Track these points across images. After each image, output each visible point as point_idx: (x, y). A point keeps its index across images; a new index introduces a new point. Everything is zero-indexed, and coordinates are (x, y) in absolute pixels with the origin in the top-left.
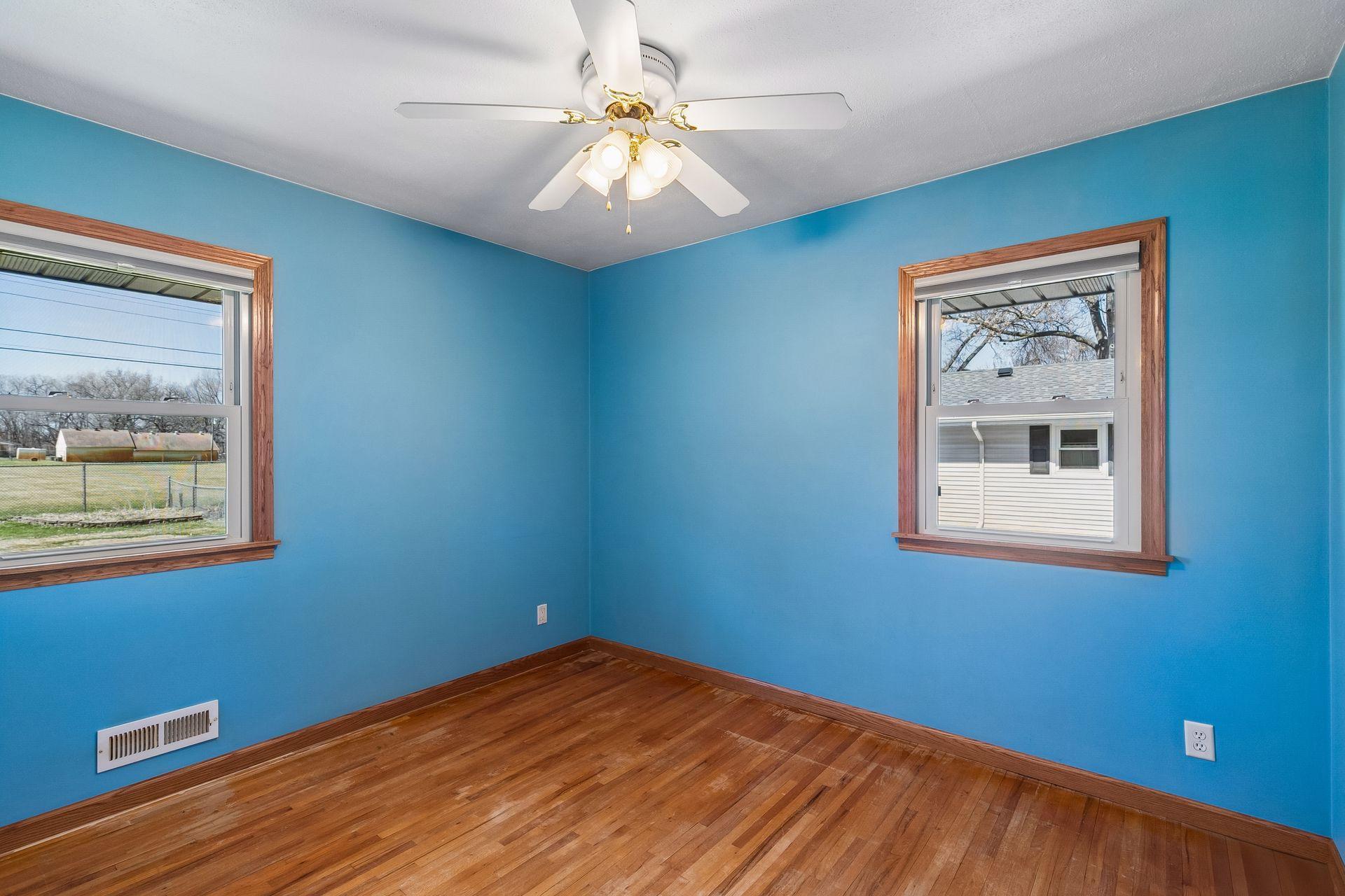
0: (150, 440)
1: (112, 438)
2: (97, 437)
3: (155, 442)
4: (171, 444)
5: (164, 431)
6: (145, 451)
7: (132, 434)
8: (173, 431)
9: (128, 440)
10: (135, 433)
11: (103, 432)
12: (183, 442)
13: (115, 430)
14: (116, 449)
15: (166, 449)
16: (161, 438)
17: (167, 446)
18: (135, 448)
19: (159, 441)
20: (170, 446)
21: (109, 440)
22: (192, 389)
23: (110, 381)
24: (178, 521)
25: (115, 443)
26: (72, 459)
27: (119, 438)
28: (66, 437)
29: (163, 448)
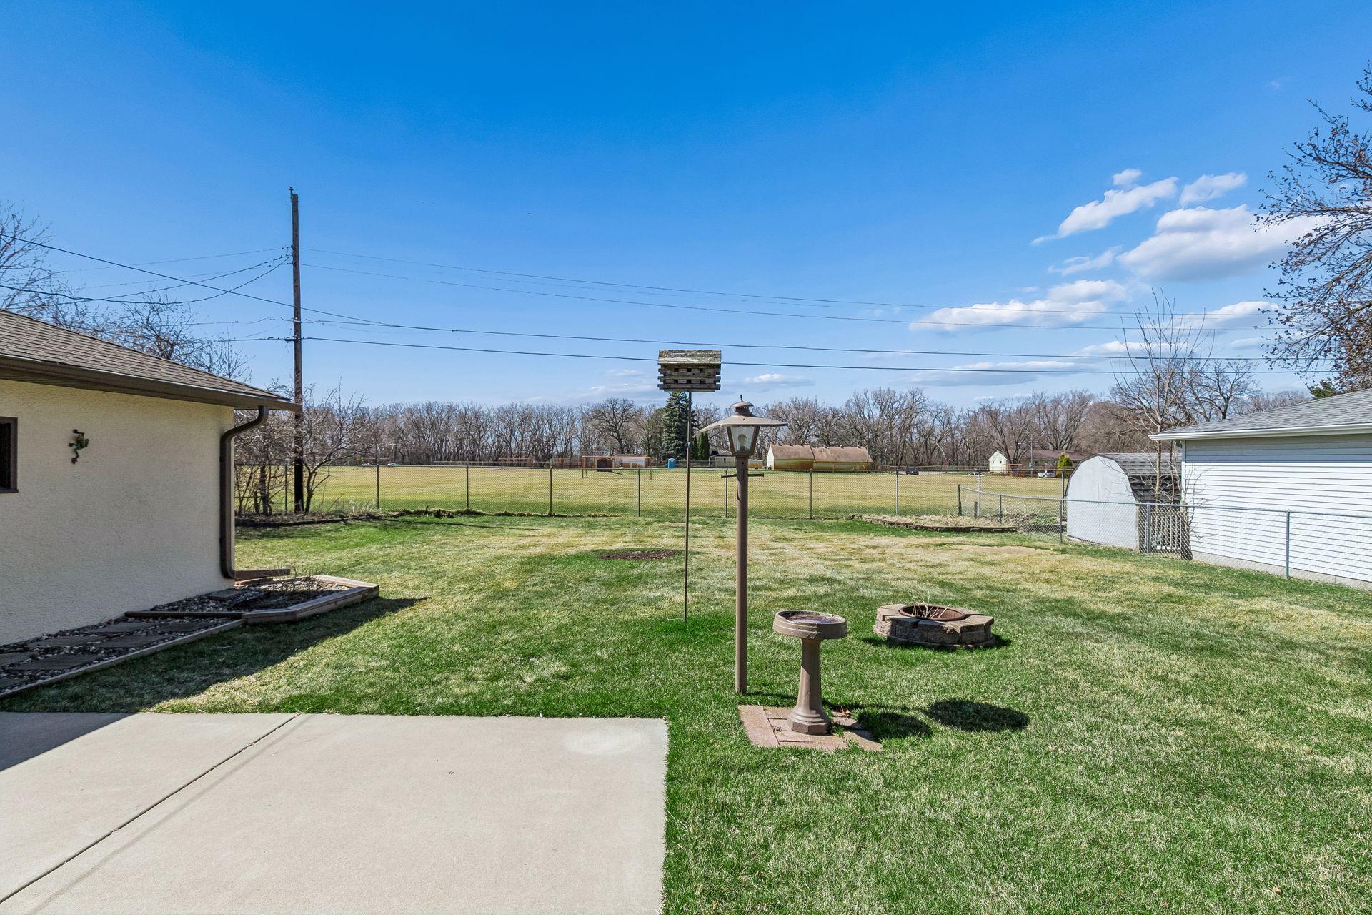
0: (823, 453)
1: (799, 451)
2: (791, 451)
5: (832, 445)
6: (823, 462)
7: (811, 448)
9: (809, 453)
10: (813, 447)
11: (794, 446)
12: (847, 455)
13: (800, 445)
14: (803, 461)
15: (835, 461)
16: (832, 452)
17: (836, 458)
18: (815, 459)
21: (797, 453)
25: (802, 456)
26: (778, 468)
27: (802, 451)
28: (773, 451)
29: (833, 460)
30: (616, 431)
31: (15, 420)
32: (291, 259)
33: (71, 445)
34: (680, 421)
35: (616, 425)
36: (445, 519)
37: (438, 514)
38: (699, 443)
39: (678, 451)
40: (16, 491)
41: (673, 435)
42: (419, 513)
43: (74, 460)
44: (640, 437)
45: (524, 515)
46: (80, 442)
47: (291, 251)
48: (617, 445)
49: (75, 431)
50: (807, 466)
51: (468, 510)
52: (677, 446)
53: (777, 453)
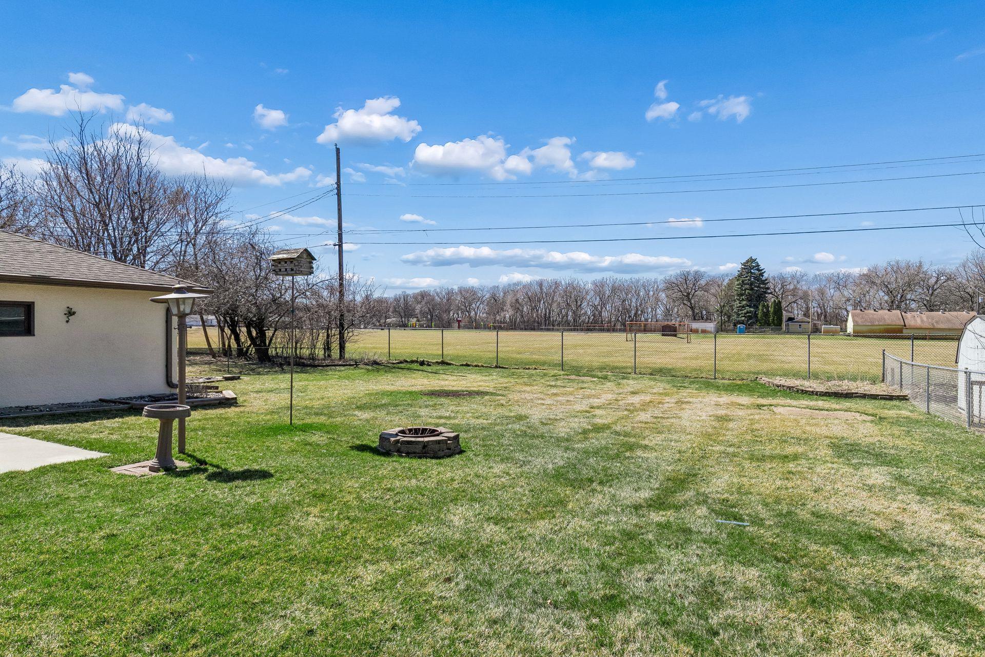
0: (918, 319)
1: (886, 317)
2: (875, 317)
3: (922, 321)
4: (937, 322)
5: (932, 311)
6: (914, 328)
7: (903, 313)
8: (938, 310)
9: (899, 319)
10: (905, 312)
11: (881, 312)
12: (949, 320)
13: (889, 310)
14: (889, 327)
15: (931, 327)
16: (928, 317)
17: (933, 324)
18: (905, 326)
19: (925, 319)
20: (935, 324)
21: (884, 319)
22: (961, 269)
23: (889, 269)
24: (881, 399)
25: (889, 322)
26: (858, 334)
27: (892, 317)
28: (853, 317)
29: (927, 325)
30: (689, 300)
31: (33, 303)
32: (336, 191)
33: (65, 314)
34: (752, 289)
35: (689, 294)
36: (425, 368)
37: (422, 363)
38: (771, 310)
39: (750, 318)
40: (34, 335)
41: (744, 303)
42: (412, 362)
43: (67, 322)
44: (714, 304)
45: (479, 366)
46: (70, 313)
47: (336, 186)
48: (690, 313)
49: (68, 307)
50: (894, 333)
51: (442, 361)
52: (748, 312)
53: (857, 319)
